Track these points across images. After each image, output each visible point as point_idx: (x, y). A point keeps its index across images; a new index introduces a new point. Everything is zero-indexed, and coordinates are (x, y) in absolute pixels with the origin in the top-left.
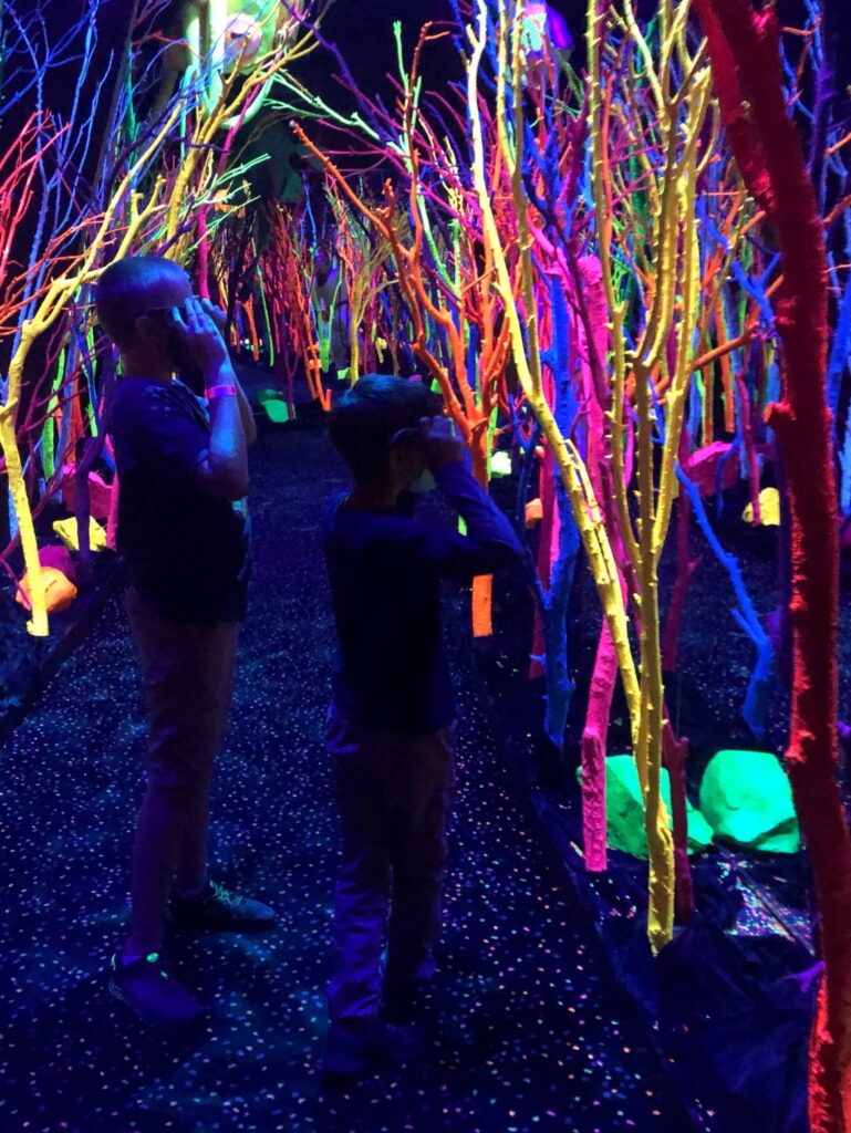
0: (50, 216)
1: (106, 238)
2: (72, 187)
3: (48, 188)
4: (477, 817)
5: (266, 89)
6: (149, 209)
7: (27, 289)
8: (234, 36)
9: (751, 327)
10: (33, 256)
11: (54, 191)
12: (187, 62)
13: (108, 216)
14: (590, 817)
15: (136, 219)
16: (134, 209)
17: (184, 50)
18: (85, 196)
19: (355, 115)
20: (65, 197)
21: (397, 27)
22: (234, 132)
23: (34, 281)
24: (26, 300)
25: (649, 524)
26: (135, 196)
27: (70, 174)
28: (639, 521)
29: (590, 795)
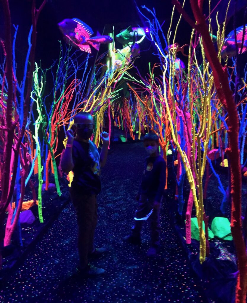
0: (77, 100)
1: (88, 105)
2: (82, 94)
3: (77, 94)
4: (163, 230)
5: (123, 75)
6: (97, 99)
7: (72, 114)
8: (116, 64)
9: (222, 127)
10: (73, 108)
11: (78, 95)
12: (107, 69)
13: (89, 100)
14: (188, 232)
15: (95, 101)
16: (94, 99)
17: (106, 67)
18: (84, 96)
19: (141, 81)
20: (80, 96)
21: (149, 64)
22: (116, 83)
23: (73, 113)
24: (71, 117)
25: (200, 170)
26: (95, 97)
27: (81, 92)
28: (198, 169)
29: (188, 227)
